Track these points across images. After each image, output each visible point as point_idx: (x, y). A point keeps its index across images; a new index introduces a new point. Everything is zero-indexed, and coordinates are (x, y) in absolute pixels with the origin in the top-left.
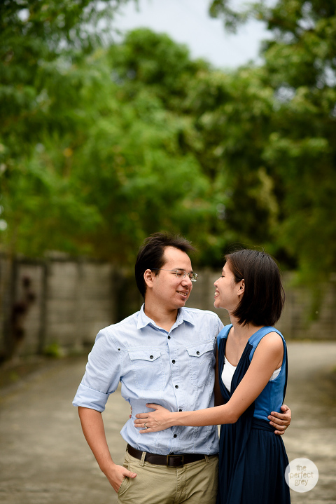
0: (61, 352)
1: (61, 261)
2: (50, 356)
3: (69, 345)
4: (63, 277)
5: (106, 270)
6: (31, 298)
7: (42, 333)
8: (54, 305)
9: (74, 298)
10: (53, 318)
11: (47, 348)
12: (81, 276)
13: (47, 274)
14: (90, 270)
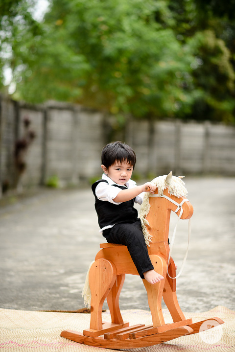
0: (60, 183)
1: (60, 109)
2: (50, 186)
3: (67, 178)
4: (61, 122)
5: (97, 118)
6: (32, 136)
7: (43, 168)
8: (52, 145)
9: (71, 140)
10: (52, 156)
11: (48, 180)
12: (76, 123)
13: (46, 119)
14: (84, 118)
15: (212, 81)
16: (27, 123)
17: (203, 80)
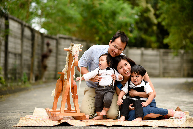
1: (65, 38)
6: (50, 51)
13: (58, 44)
15: (145, 25)
16: (48, 44)
17: (140, 25)
